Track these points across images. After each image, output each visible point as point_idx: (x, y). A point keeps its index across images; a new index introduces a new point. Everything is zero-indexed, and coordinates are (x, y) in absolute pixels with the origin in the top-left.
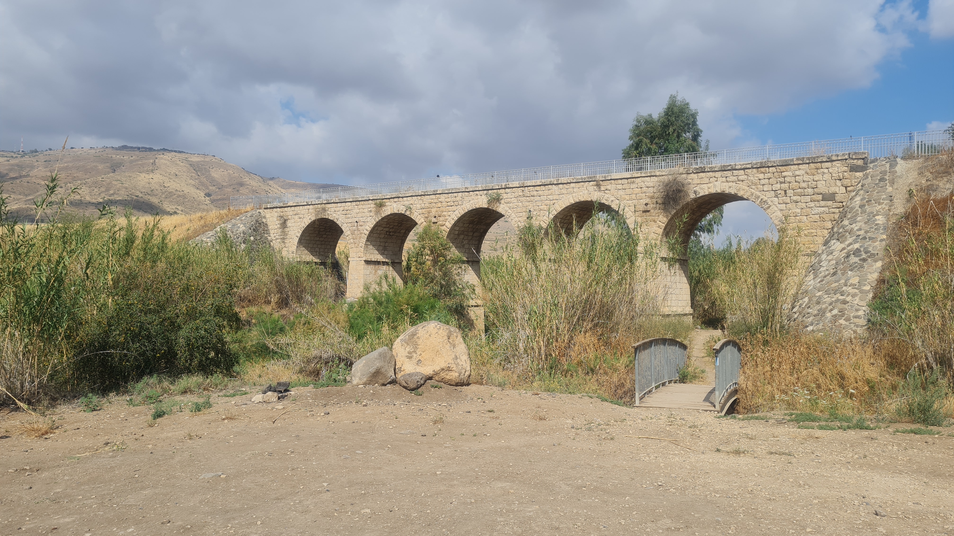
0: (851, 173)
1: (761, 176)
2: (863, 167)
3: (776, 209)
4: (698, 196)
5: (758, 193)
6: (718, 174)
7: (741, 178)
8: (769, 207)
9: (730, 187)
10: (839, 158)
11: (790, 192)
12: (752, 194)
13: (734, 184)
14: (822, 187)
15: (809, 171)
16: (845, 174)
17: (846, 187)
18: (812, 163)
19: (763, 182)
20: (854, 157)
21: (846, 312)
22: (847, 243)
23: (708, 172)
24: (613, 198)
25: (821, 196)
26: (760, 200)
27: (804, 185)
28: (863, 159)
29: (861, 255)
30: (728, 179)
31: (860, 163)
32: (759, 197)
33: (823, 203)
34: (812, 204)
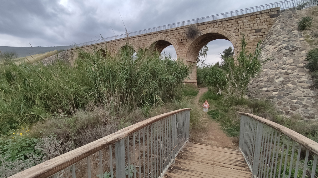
0: (270, 19)
1: (228, 24)
2: (277, 15)
3: (234, 38)
4: (202, 35)
5: (227, 32)
6: (210, 25)
7: (220, 26)
8: (231, 37)
9: (215, 30)
10: (266, 12)
11: (240, 30)
12: (224, 32)
13: (217, 28)
14: (256, 26)
15: (250, 20)
16: (268, 19)
17: (267, 25)
18: (252, 15)
19: (229, 26)
20: (273, 10)
21: (291, 79)
22: (277, 45)
23: (206, 24)
24: (169, 39)
25: (255, 31)
26: (227, 34)
27: (248, 26)
28: (277, 11)
29: (290, 49)
30: (214, 27)
31: (276, 13)
32: (227, 33)
33: (255, 34)
34: (250, 35)
